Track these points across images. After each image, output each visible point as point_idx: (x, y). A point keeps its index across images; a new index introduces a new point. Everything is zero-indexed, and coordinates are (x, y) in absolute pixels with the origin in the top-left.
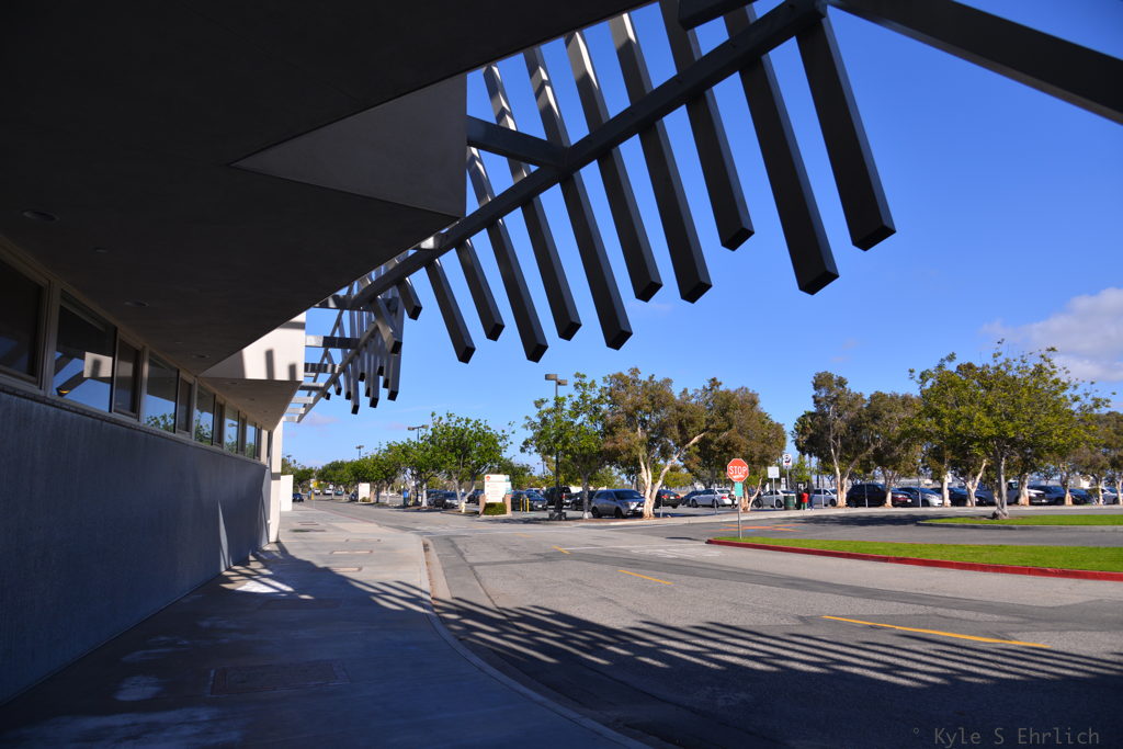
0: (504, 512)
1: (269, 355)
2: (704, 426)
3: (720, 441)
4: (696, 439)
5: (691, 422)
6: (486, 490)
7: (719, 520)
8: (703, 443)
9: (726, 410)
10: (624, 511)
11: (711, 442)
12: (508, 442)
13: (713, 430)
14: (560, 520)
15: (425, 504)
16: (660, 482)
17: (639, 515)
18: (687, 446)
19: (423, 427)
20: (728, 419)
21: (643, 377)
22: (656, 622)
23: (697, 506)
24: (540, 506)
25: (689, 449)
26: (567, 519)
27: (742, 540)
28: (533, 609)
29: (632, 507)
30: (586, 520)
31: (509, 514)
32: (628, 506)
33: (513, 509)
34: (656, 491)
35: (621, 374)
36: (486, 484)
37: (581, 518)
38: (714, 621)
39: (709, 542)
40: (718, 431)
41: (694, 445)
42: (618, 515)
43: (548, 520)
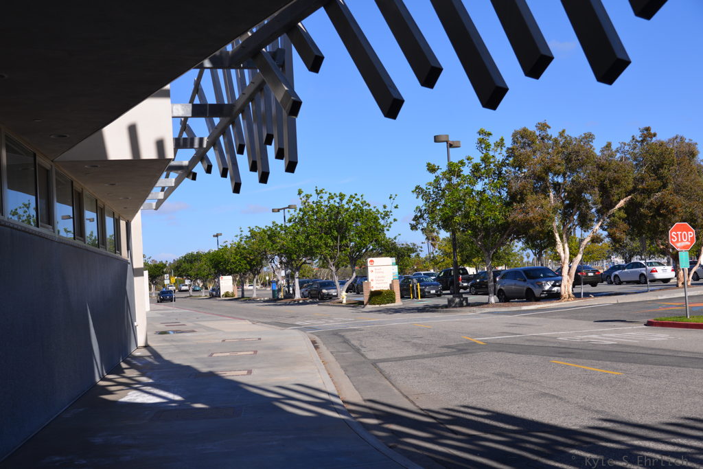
0: (393, 301)
1: (132, 130)
2: (630, 187)
3: (651, 203)
4: (622, 203)
5: (616, 182)
6: (371, 276)
7: (654, 298)
8: (631, 208)
9: (661, 166)
10: (537, 292)
11: (641, 205)
12: (391, 219)
13: (643, 191)
14: (461, 305)
15: (298, 296)
16: (580, 257)
17: (557, 296)
18: (611, 211)
19: (289, 207)
20: (660, 178)
21: (553, 133)
22: (618, 419)
23: (620, 283)
24: (433, 292)
25: (613, 215)
26: (469, 305)
27: (690, 319)
28: (462, 409)
29: (547, 288)
30: (494, 306)
31: (399, 303)
32: (541, 286)
33: (402, 297)
34: (575, 267)
35: (525, 130)
36: (370, 269)
37: (487, 304)
38: (689, 415)
39: (649, 324)
40: (648, 192)
41: (620, 209)
42: (530, 297)
43: (446, 306)
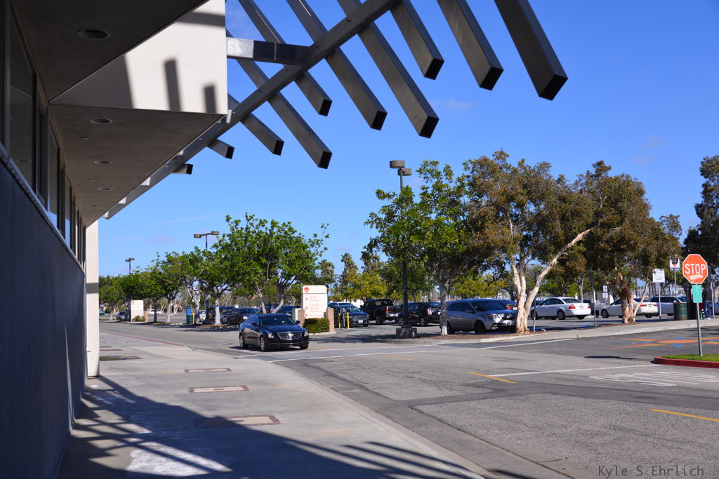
0: (327, 329)
1: (171, 69)
2: (590, 220)
3: (611, 238)
4: (580, 237)
5: (576, 214)
6: (305, 303)
8: (590, 241)
10: (487, 324)
11: (599, 239)
14: (410, 337)
15: (218, 322)
16: (536, 289)
18: (569, 245)
19: (212, 233)
20: (620, 211)
21: (513, 162)
24: (361, 321)
25: (572, 248)
26: (419, 336)
27: (703, 357)
29: (497, 320)
30: (444, 337)
31: (332, 331)
32: (491, 318)
34: (531, 299)
35: (486, 160)
36: (304, 296)
37: (439, 334)
39: (657, 361)
41: (579, 243)
42: (480, 329)
43: (393, 337)
